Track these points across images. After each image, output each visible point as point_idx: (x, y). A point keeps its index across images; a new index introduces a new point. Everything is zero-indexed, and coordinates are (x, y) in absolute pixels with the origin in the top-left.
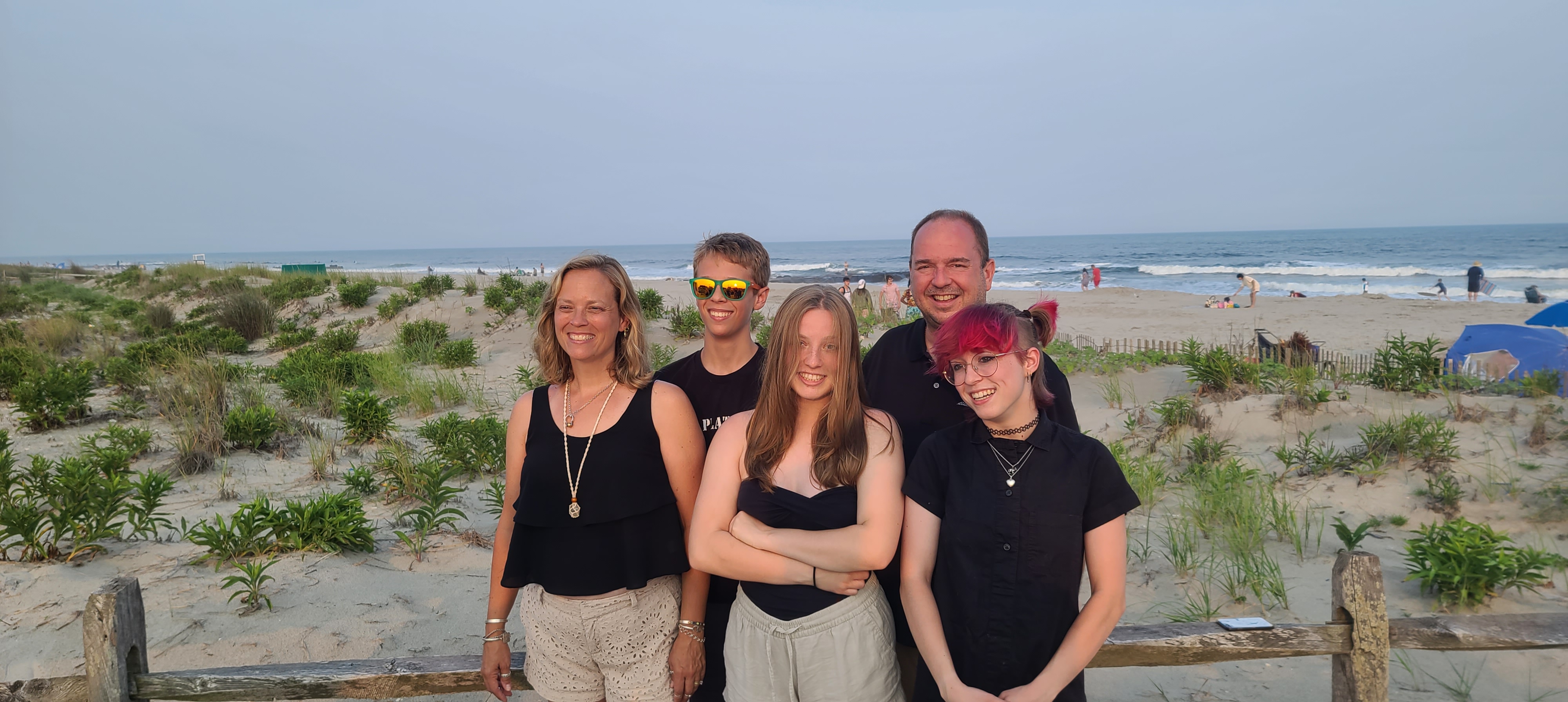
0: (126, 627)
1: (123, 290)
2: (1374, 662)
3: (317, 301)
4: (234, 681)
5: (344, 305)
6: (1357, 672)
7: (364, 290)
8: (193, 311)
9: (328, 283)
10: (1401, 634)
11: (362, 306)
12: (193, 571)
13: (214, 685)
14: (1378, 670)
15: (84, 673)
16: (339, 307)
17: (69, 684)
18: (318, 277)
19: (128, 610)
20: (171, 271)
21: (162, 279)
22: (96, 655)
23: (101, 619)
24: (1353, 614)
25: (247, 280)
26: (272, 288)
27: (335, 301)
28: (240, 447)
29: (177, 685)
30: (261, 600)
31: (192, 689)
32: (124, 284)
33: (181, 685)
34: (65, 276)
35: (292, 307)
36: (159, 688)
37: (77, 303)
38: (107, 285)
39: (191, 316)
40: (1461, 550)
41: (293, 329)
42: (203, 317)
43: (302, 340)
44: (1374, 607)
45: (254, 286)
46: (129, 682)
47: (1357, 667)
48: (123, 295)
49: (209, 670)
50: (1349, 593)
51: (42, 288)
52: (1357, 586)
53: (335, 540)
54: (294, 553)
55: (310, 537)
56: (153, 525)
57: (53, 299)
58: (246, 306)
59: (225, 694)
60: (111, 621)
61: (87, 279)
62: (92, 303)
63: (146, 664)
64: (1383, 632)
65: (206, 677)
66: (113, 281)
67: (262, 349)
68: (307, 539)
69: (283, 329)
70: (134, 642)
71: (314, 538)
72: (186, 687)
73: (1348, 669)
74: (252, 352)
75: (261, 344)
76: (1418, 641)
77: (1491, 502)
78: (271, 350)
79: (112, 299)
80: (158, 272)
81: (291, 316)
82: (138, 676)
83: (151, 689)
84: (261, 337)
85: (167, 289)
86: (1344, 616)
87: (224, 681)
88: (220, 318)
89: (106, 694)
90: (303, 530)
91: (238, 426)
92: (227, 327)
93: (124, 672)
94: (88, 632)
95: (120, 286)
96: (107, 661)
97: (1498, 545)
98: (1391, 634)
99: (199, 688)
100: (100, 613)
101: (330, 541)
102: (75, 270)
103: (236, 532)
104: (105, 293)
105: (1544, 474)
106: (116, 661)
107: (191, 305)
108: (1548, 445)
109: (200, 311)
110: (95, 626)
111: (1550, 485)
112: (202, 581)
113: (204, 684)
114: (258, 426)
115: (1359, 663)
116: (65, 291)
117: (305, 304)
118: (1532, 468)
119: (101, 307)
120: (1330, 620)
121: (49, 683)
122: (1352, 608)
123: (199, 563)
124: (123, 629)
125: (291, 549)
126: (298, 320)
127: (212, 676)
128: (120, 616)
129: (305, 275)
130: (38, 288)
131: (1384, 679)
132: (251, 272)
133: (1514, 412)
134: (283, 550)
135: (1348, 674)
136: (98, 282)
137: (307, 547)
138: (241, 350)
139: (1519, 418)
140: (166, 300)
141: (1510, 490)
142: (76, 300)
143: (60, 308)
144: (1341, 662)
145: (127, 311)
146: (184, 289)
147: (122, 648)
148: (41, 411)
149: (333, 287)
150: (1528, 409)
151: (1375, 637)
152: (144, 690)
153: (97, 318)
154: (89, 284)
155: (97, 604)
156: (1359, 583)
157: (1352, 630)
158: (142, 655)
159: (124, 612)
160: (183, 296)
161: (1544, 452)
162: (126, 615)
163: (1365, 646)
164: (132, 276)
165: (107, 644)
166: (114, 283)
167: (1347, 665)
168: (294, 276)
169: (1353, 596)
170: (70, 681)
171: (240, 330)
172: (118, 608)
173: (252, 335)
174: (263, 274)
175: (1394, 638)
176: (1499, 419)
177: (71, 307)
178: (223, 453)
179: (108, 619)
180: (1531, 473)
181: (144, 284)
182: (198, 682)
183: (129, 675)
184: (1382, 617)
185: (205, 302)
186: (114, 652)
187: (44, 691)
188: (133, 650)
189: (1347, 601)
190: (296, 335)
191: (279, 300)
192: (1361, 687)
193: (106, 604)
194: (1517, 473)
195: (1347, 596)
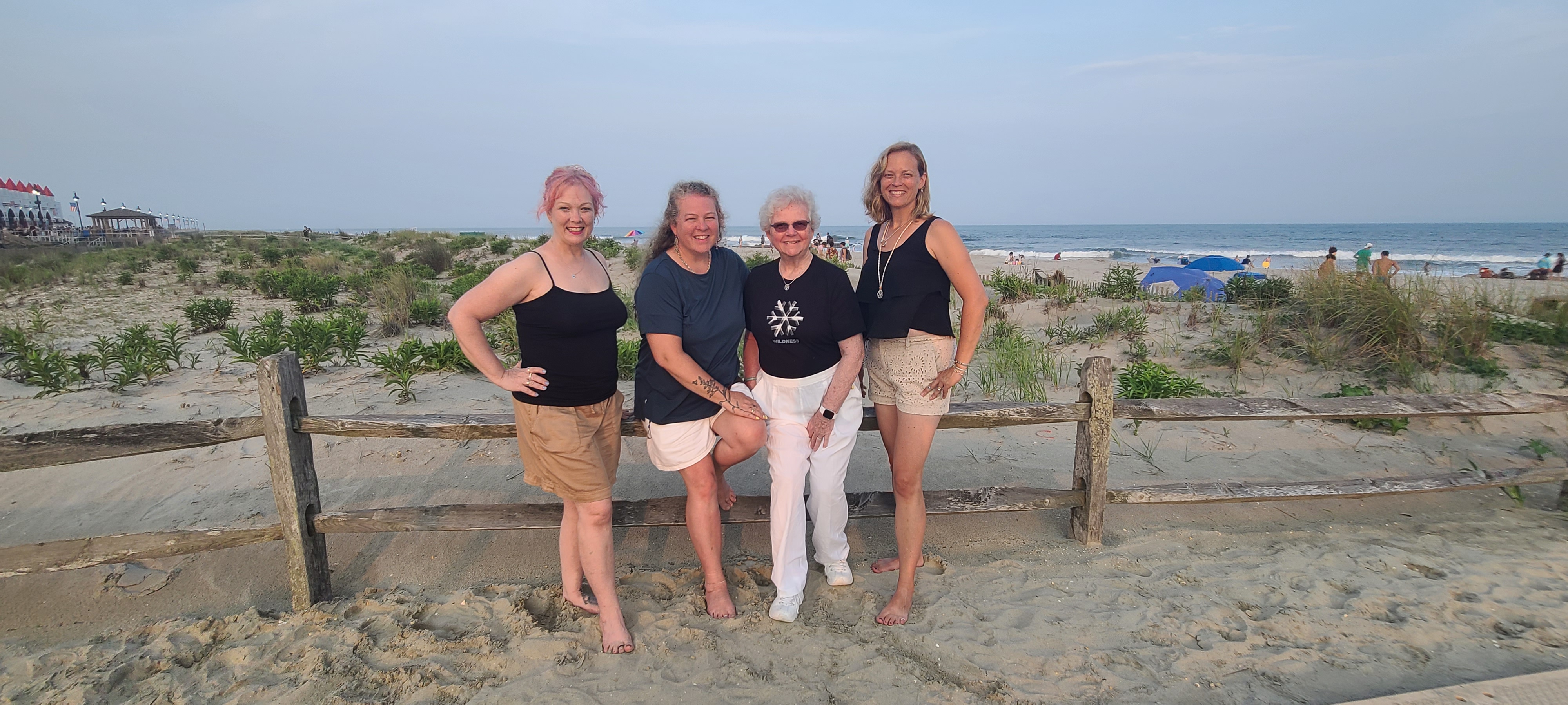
0: (288, 383)
1: (369, 245)
2: (1103, 425)
3: (477, 250)
4: (362, 424)
5: (494, 253)
6: (1092, 432)
7: (505, 244)
8: (407, 256)
9: (484, 240)
10: (1120, 409)
11: (504, 254)
12: (373, 380)
13: (349, 426)
14: (1105, 430)
15: (261, 415)
16: (490, 254)
17: (253, 421)
18: (479, 238)
19: (290, 373)
20: (396, 234)
21: (391, 239)
22: (268, 401)
23: (269, 377)
24: (1092, 396)
25: (438, 239)
26: (452, 243)
27: (488, 250)
28: (421, 323)
29: (325, 425)
30: (410, 396)
31: (335, 428)
32: (369, 242)
33: (328, 425)
34: (336, 238)
35: (463, 254)
36: (313, 426)
37: (342, 252)
38: (360, 242)
39: (405, 259)
40: (1149, 378)
41: (463, 266)
42: (412, 260)
43: (468, 271)
44: (1105, 391)
45: (442, 243)
46: (292, 421)
47: (1092, 429)
48: (368, 247)
49: (347, 416)
50: (1091, 382)
51: (322, 244)
52: (1096, 378)
53: (461, 365)
54: (435, 372)
55: (445, 363)
56: (357, 358)
57: (329, 250)
58: (434, 252)
59: (357, 432)
60: (276, 377)
61: (348, 239)
62: (350, 251)
63: (306, 410)
64: (1110, 407)
65: (344, 420)
66: (363, 239)
67: (445, 277)
68: (443, 363)
69: (457, 266)
70: (295, 394)
71: (448, 363)
72: (331, 426)
73: (1087, 430)
74: (439, 279)
75: (444, 275)
76: (1130, 413)
77: (1165, 357)
78: (449, 278)
79: (362, 250)
80: (388, 235)
81: (462, 259)
82: (299, 418)
83: (309, 426)
84: (445, 271)
85: (393, 244)
86: (1087, 398)
87: (356, 423)
88: (421, 260)
89: (276, 427)
90: (442, 357)
91: (418, 310)
92: (424, 264)
93: (288, 413)
94: (261, 385)
95: (367, 243)
96: (275, 405)
97: (1169, 376)
98: (1114, 409)
99: (340, 427)
100: (268, 372)
101: (458, 364)
102: (342, 234)
103: (400, 357)
104: (358, 246)
105: (1194, 342)
106: (281, 405)
107: (405, 253)
108: (1197, 326)
109: (410, 256)
110: (266, 381)
111: (1198, 347)
112: (377, 385)
113: (343, 425)
114: (430, 310)
115: (1094, 426)
116: (336, 245)
117: (471, 252)
118: (1188, 338)
119: (355, 254)
120: (1078, 400)
121: (240, 421)
122: (1092, 392)
123: (377, 376)
124: (285, 384)
125: (434, 369)
126: (466, 261)
127: (348, 420)
128: (283, 376)
129: (471, 236)
130: (320, 244)
131: (1108, 435)
132: (441, 235)
133: (1179, 308)
134: (428, 370)
135: (1087, 433)
136: (354, 241)
137: (443, 369)
138: (432, 277)
139: (1182, 311)
140: (392, 250)
141: (1176, 350)
142: (341, 250)
143: (332, 254)
144: (1082, 426)
145: (369, 256)
146: (403, 244)
147: (286, 397)
148: (306, 301)
149: (487, 243)
150: (1187, 308)
151: (1104, 409)
152: (303, 427)
153: (351, 259)
154: (350, 241)
155: (267, 366)
156: (1097, 376)
157: (1091, 406)
158: (303, 404)
159: (286, 373)
160: (402, 248)
161: (1195, 330)
162: (288, 376)
163: (1098, 415)
164: (373, 237)
165: (274, 393)
166: (363, 241)
167: (1086, 428)
168: (465, 237)
169: (1093, 384)
170: (253, 419)
171: (432, 266)
172: (281, 370)
173: (440, 270)
174: (447, 236)
175: (1116, 411)
176: (1170, 311)
177: (339, 254)
178: (410, 326)
179: (274, 376)
180: (1187, 341)
181: (380, 242)
182: (339, 423)
183: (292, 416)
184: (1110, 397)
185: (414, 251)
186: (280, 399)
187: (237, 425)
188: (295, 400)
189: (1089, 387)
190: (464, 269)
191: (456, 250)
192: (1094, 440)
193: (272, 366)
194: (1180, 341)
195: (1089, 384)
